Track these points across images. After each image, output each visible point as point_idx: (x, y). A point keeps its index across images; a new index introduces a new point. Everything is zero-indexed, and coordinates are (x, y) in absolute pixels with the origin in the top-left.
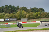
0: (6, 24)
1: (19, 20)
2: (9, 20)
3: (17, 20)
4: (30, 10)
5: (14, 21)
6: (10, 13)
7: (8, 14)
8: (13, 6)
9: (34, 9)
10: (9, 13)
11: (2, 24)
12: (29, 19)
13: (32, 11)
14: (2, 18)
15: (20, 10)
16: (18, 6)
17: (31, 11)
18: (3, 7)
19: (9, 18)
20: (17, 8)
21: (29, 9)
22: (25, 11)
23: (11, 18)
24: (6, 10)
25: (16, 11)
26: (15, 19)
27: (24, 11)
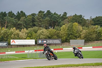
0: (40, 52)
1: (67, 43)
2: (45, 42)
3: (63, 42)
4: (90, 22)
5: (56, 44)
6: (49, 28)
7: (44, 30)
8: (55, 13)
9: (98, 21)
10: (46, 29)
11: (31, 51)
12: (88, 40)
13: (95, 25)
14: (31, 39)
15: (69, 22)
16: (65, 13)
17: (92, 25)
18: (33, 15)
19: (45, 39)
20: (62, 17)
21: (88, 20)
22: (79, 23)
23: (50, 38)
24: (40, 21)
25: (60, 23)
26: (58, 41)
27: (76, 24)
